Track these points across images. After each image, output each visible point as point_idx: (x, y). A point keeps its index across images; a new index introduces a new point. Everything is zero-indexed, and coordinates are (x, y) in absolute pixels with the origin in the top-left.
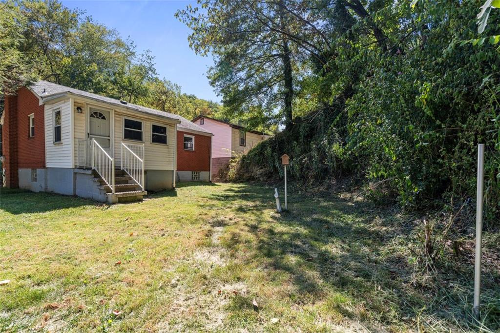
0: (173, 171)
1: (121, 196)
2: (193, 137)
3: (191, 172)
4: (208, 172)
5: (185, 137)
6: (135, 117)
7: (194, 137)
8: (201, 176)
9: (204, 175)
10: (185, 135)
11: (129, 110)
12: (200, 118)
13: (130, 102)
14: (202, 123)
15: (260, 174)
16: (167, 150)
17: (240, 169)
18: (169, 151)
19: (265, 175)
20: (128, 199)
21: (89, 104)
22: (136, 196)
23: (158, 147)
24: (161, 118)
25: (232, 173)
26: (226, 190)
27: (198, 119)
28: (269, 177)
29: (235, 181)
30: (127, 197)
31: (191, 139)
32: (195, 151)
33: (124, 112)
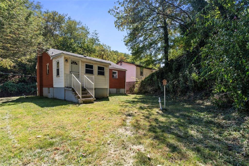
0: (107, 88)
1: (84, 100)
2: (117, 72)
3: (116, 89)
4: (124, 89)
6: (90, 63)
8: (121, 91)
9: (122, 90)
10: (113, 71)
11: (87, 60)
12: (120, 62)
13: (88, 56)
14: (121, 65)
15: (151, 90)
17: (140, 87)
18: (105, 79)
19: (153, 90)
20: (87, 102)
21: (70, 58)
22: (91, 101)
23: (101, 77)
24: (102, 63)
25: (136, 89)
26: (133, 98)
27: (119, 63)
28: (156, 92)
29: (138, 94)
30: (87, 101)
31: (116, 73)
32: (118, 79)
33: (85, 61)
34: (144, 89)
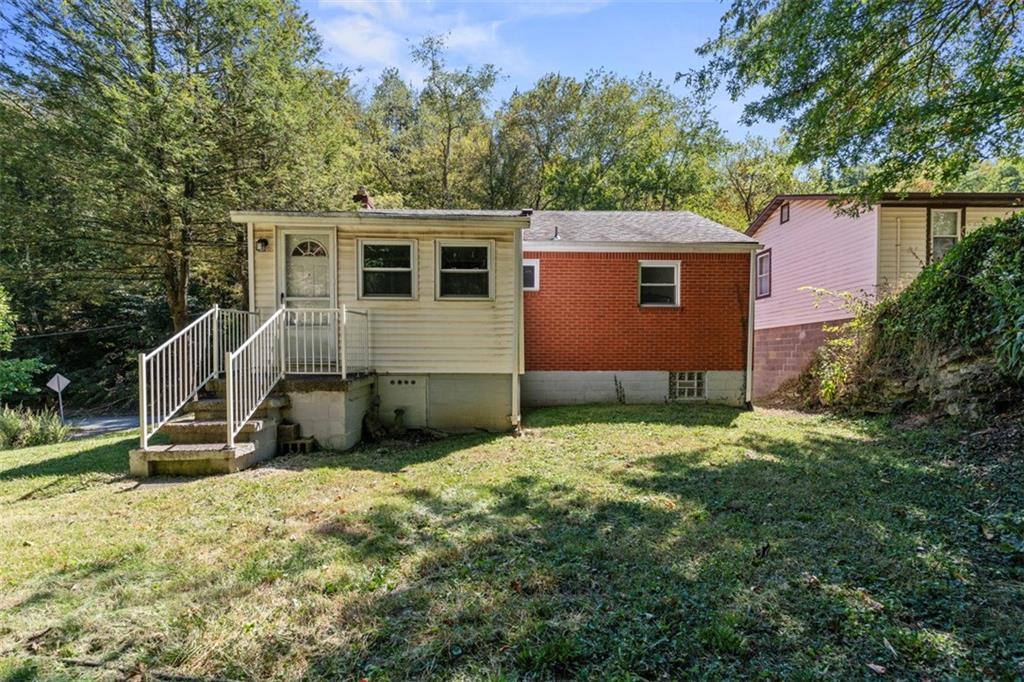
0: (511, 375)
1: (157, 459)
2: (677, 265)
3: (666, 375)
4: (739, 374)
5: (645, 270)
6: (390, 234)
7: (679, 262)
8: (706, 387)
9: (718, 383)
10: (646, 263)
12: (779, 204)
14: (785, 218)
16: (491, 312)
18: (496, 316)
21: (284, 228)
22: (208, 461)
23: (462, 308)
27: (774, 210)
31: (668, 273)
32: (682, 309)
34: (897, 373)
